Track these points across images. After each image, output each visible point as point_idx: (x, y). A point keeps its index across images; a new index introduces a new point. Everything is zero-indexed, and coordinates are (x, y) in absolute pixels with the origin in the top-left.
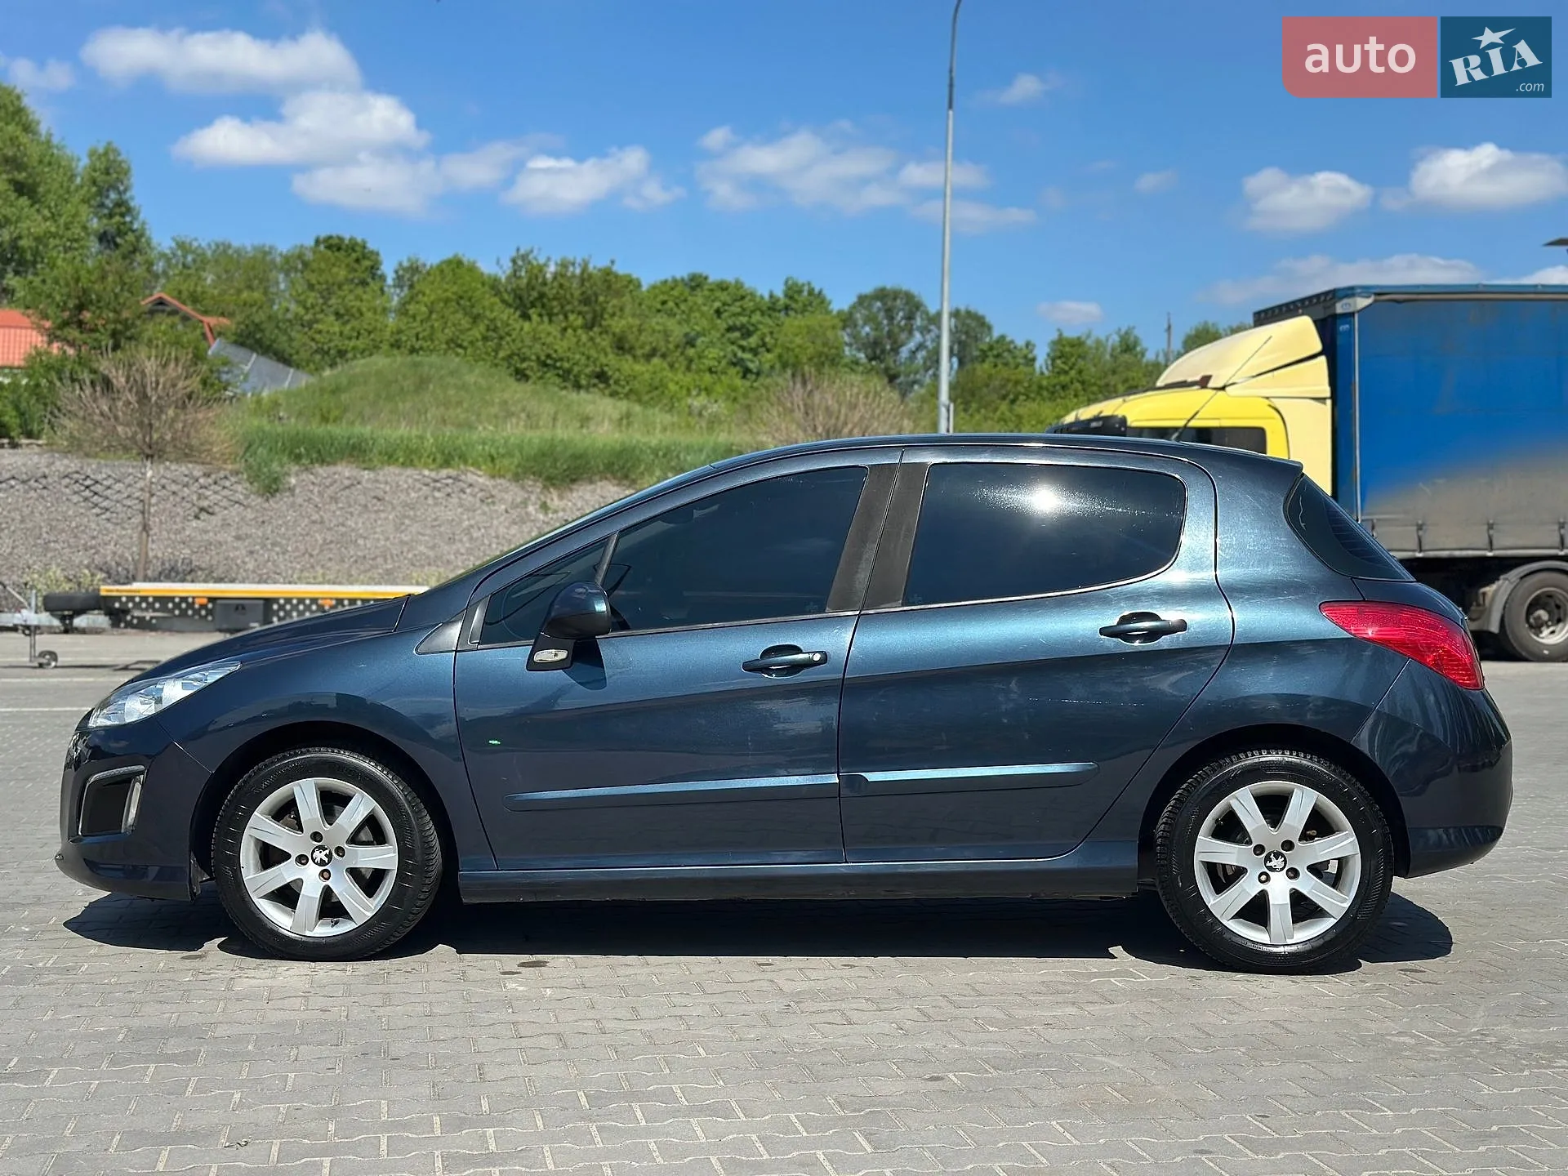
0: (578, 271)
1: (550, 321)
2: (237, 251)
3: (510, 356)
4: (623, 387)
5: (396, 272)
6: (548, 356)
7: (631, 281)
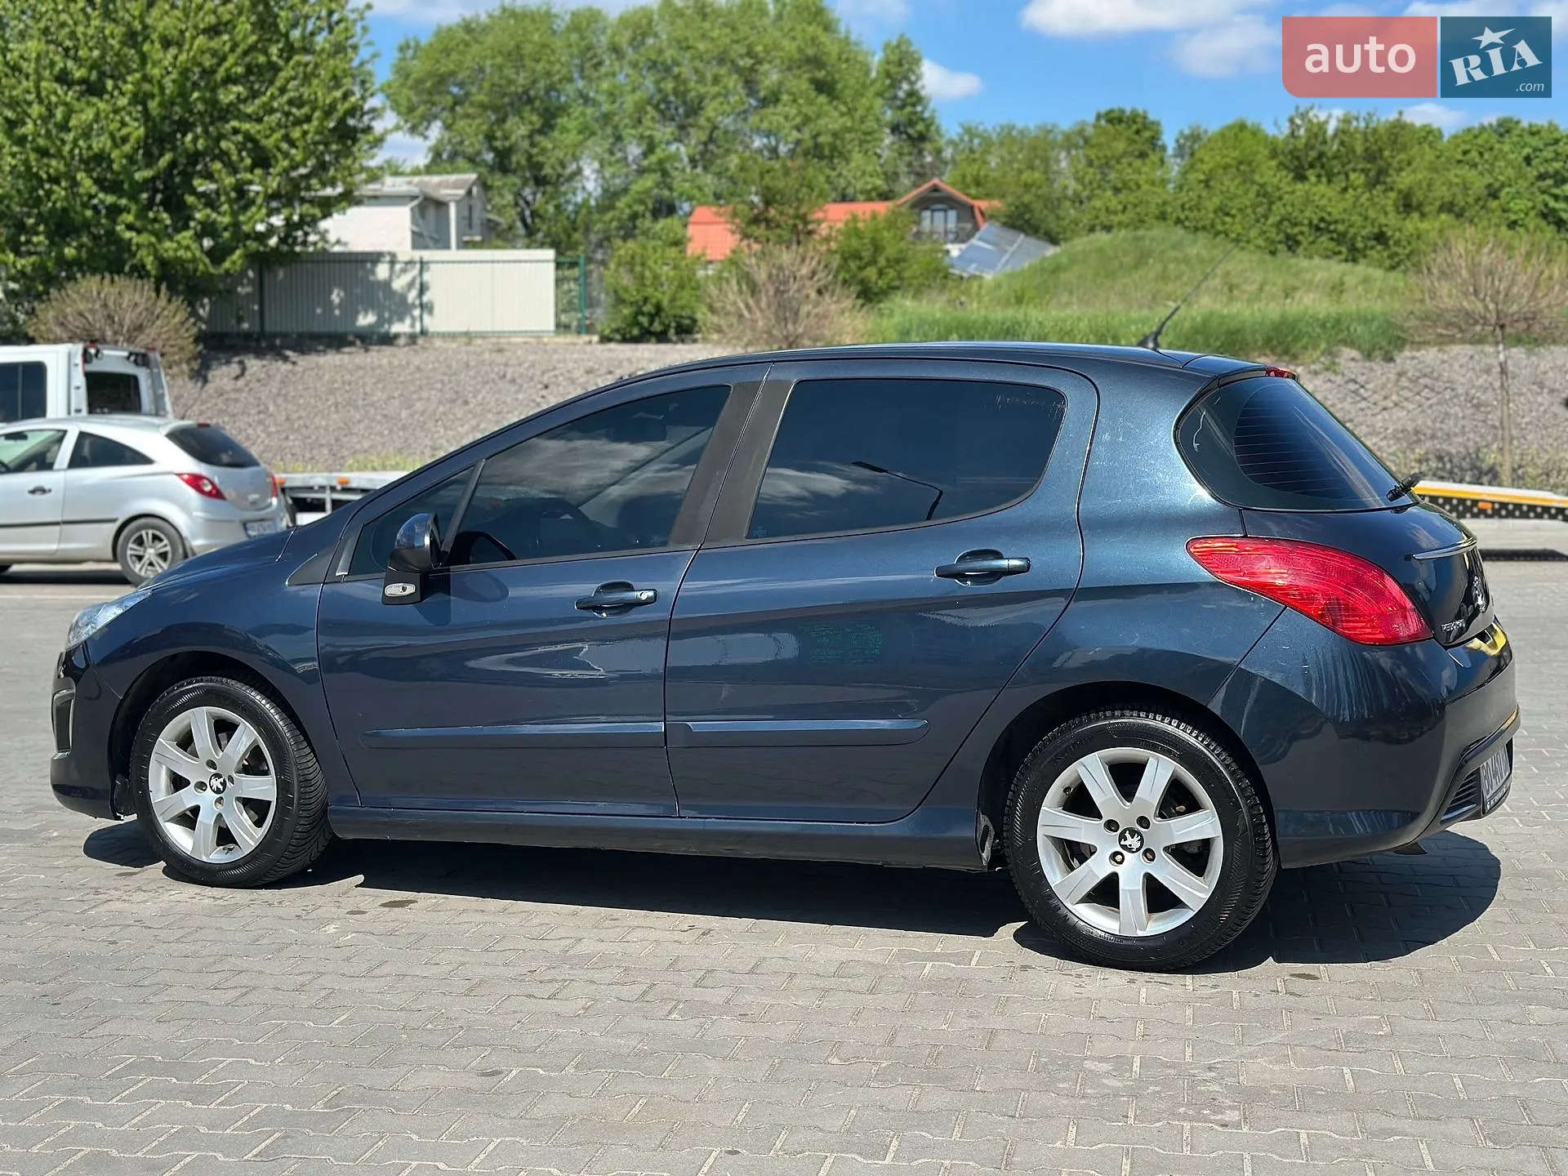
0: (1362, 125)
1: (1329, 181)
2: (1022, 132)
3: (1280, 222)
4: (1405, 248)
5: (1177, 141)
6: (1322, 220)
7: (1430, 132)
